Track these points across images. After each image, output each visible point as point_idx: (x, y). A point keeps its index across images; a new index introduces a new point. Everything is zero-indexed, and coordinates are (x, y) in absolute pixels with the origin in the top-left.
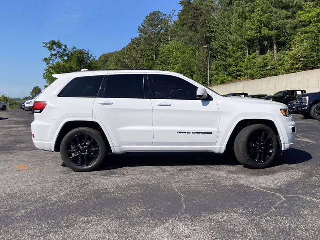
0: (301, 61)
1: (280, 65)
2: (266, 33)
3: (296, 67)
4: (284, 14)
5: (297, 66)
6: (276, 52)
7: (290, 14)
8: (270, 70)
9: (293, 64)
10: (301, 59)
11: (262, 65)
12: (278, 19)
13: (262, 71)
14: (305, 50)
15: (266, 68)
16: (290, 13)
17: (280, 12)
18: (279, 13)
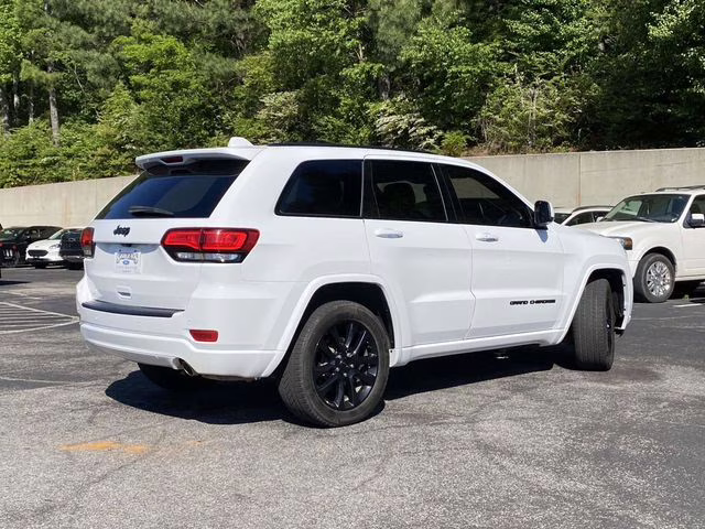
0: (125, 150)
1: (69, 156)
2: (33, 75)
3: (113, 162)
4: (79, 37)
5: (118, 162)
6: (55, 122)
7: (91, 38)
8: (44, 166)
9: (107, 157)
10: (128, 147)
11: (21, 151)
12: (62, 45)
13: (21, 167)
14: (137, 127)
15: (32, 161)
16: (93, 36)
17: (67, 28)
18: (64, 31)
